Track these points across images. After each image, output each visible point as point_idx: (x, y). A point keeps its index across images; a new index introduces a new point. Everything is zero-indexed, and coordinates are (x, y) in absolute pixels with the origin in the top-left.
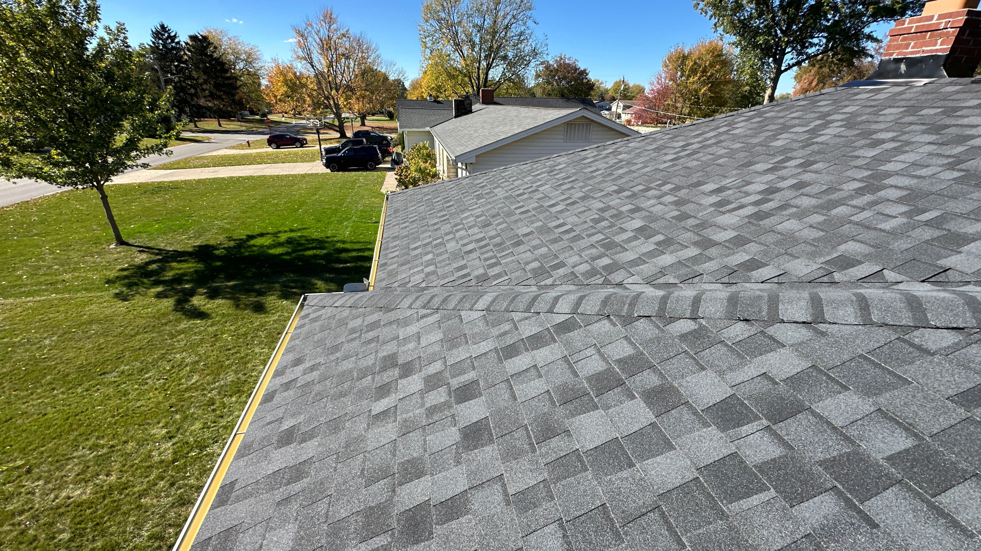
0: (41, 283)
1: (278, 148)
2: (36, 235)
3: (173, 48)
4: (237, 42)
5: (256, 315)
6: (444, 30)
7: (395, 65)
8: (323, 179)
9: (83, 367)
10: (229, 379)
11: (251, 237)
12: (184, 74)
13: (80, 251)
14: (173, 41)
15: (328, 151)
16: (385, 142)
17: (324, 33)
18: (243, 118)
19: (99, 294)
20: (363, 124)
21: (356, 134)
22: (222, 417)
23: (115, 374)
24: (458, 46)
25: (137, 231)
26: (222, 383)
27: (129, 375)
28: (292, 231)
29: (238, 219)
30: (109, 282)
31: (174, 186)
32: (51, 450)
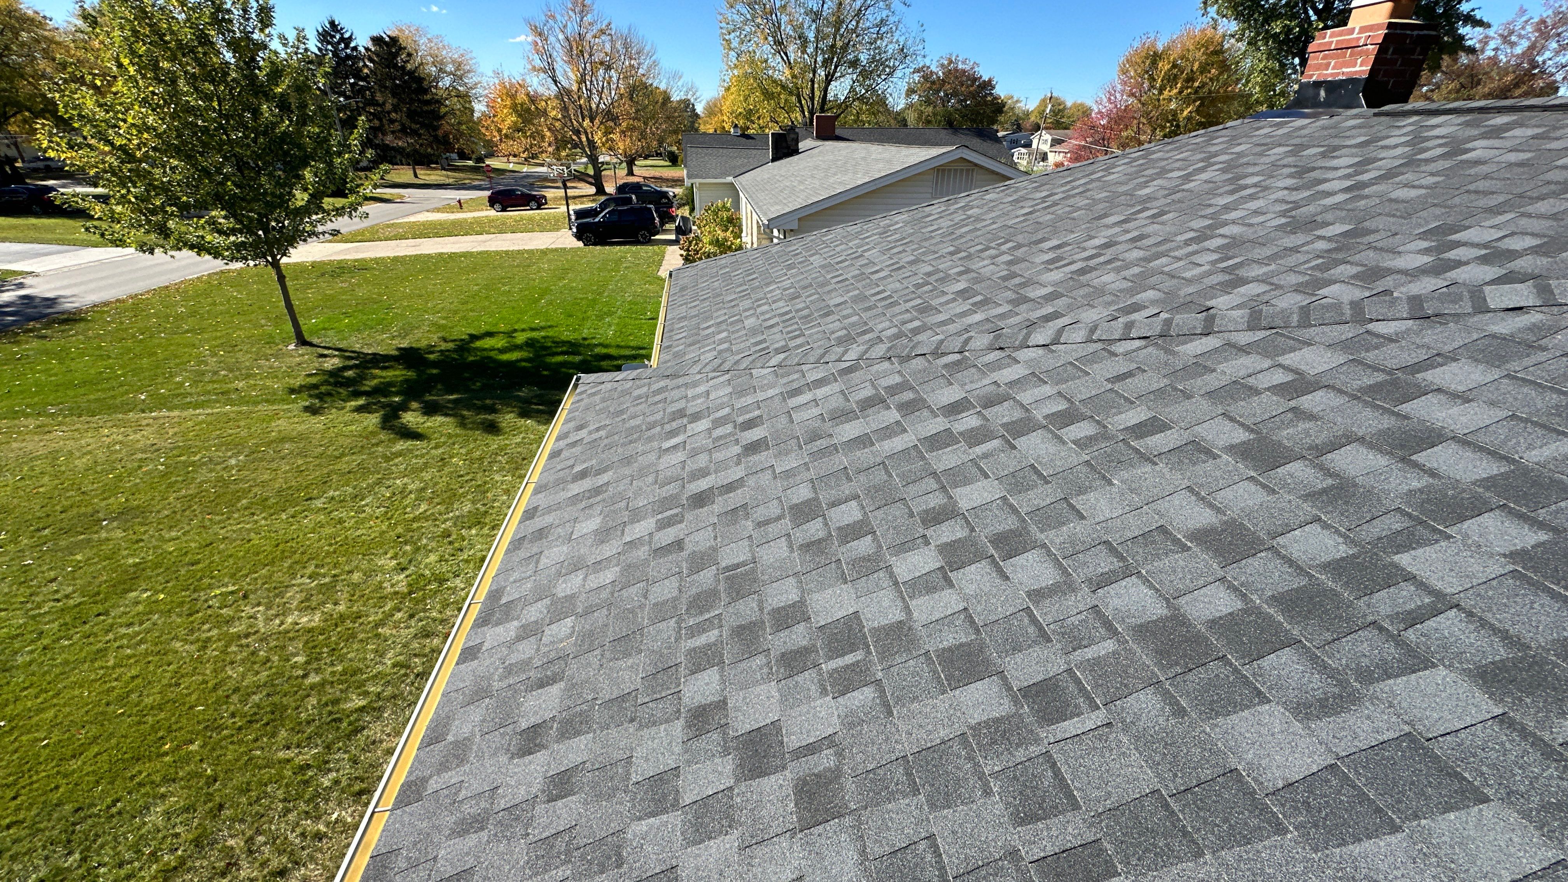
0: (209, 392)
1: (504, 210)
2: (187, 331)
3: (348, 57)
4: (440, 45)
5: (490, 437)
6: (759, 20)
7: (680, 77)
8: (573, 257)
9: (283, 491)
10: (466, 509)
11: (474, 338)
12: (363, 97)
13: (251, 353)
14: (347, 46)
15: (580, 214)
16: (664, 200)
17: (572, 29)
18: (449, 165)
19: (286, 407)
20: (631, 173)
21: (621, 189)
22: (462, 550)
23: (323, 500)
24: (780, 45)
25: (321, 326)
26: (457, 513)
27: (341, 501)
28: (533, 329)
29: (456, 312)
30: (292, 391)
31: (361, 267)
32: (265, 577)
